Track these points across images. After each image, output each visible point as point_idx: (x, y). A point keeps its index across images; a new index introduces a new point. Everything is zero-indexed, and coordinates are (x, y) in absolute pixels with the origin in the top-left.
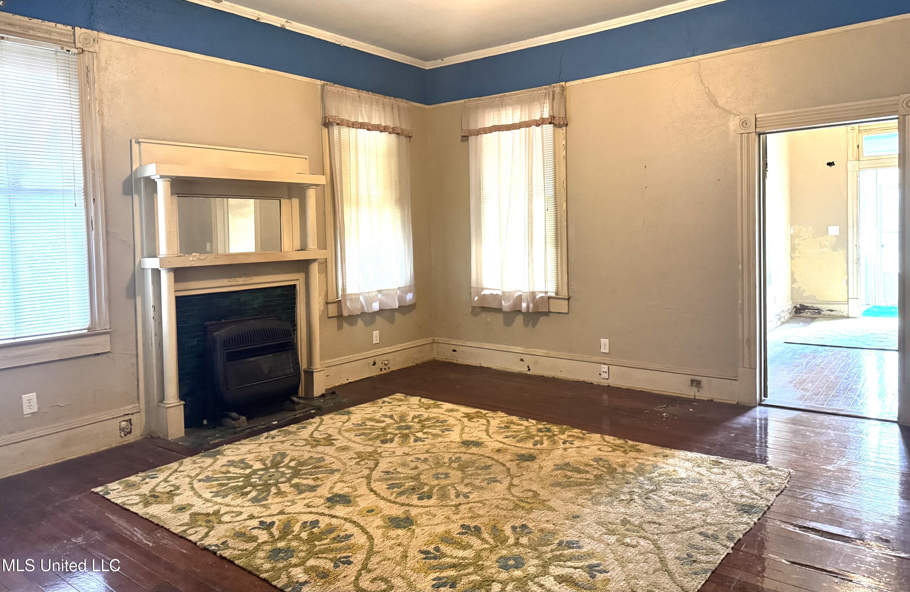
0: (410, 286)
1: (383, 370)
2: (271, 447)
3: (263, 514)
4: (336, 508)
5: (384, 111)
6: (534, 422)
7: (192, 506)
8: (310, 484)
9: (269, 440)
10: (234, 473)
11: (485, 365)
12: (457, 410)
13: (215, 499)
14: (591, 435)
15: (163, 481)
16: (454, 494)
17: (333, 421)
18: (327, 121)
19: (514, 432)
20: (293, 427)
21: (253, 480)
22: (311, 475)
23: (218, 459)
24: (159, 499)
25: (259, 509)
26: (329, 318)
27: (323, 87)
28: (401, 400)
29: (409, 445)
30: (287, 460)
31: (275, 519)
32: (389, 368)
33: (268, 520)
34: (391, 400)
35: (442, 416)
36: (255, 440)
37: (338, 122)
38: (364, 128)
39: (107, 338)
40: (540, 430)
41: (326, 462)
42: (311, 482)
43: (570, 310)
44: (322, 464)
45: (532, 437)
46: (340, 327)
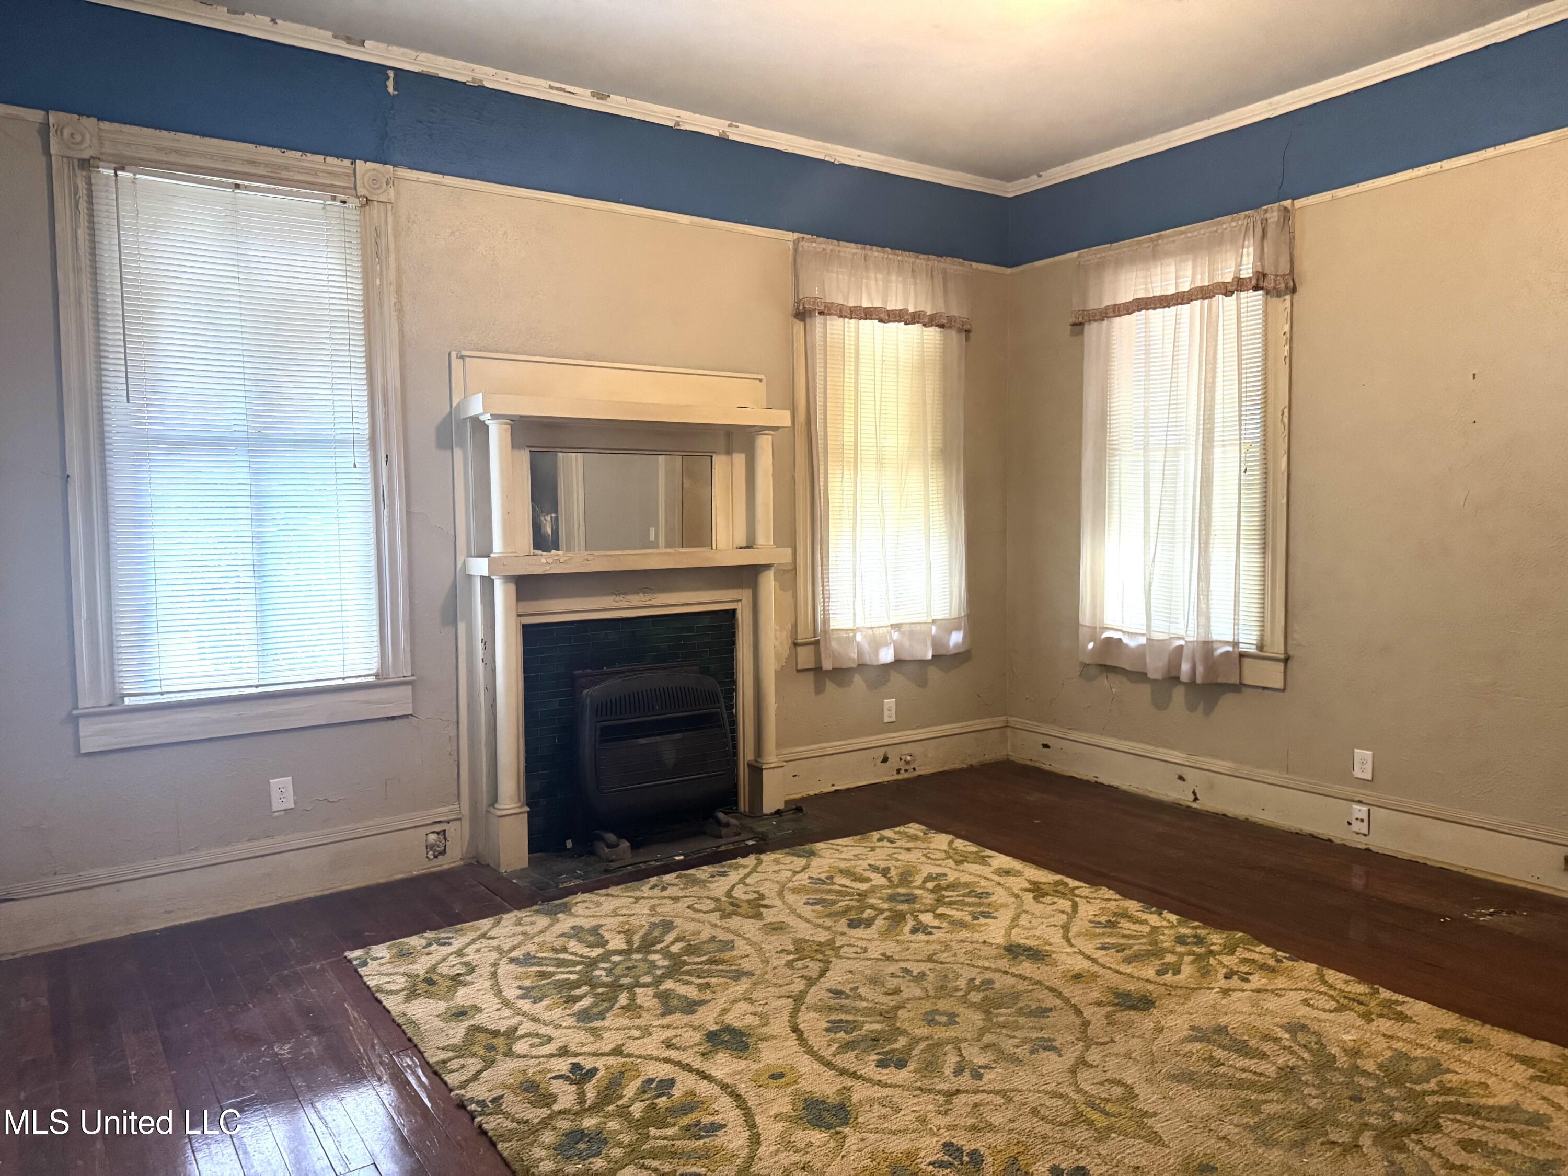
0: (958, 618)
1: (902, 772)
2: (653, 908)
3: (585, 1049)
4: (717, 1057)
5: (915, 284)
6: (1174, 918)
7: (478, 1010)
8: (689, 995)
9: (656, 892)
10: (572, 954)
11: (1105, 779)
12: (1019, 874)
13: (520, 1003)
14: (1296, 964)
15: (455, 953)
16: (953, 1066)
17: (776, 868)
18: (801, 308)
19: (1124, 936)
20: (705, 871)
21: (597, 973)
22: (699, 977)
23: (558, 921)
24: (433, 989)
25: (582, 1036)
26: (798, 671)
27: (796, 242)
28: (915, 838)
29: (899, 938)
30: (669, 938)
31: (600, 1063)
32: (914, 769)
33: (588, 1063)
34: (897, 837)
35: (983, 883)
36: (633, 890)
37: (822, 308)
38: (871, 319)
39: (407, 691)
40: (1181, 940)
41: (735, 953)
42: (691, 992)
43: (1289, 683)
44: (727, 955)
45: (1156, 952)
46: (819, 690)
